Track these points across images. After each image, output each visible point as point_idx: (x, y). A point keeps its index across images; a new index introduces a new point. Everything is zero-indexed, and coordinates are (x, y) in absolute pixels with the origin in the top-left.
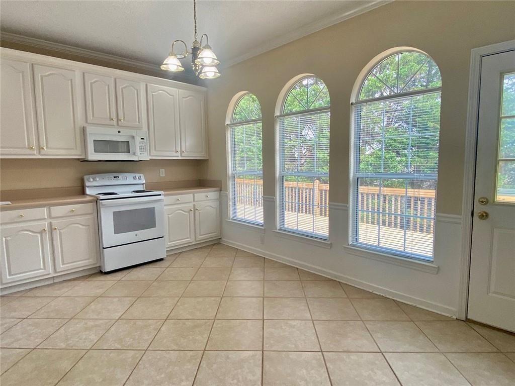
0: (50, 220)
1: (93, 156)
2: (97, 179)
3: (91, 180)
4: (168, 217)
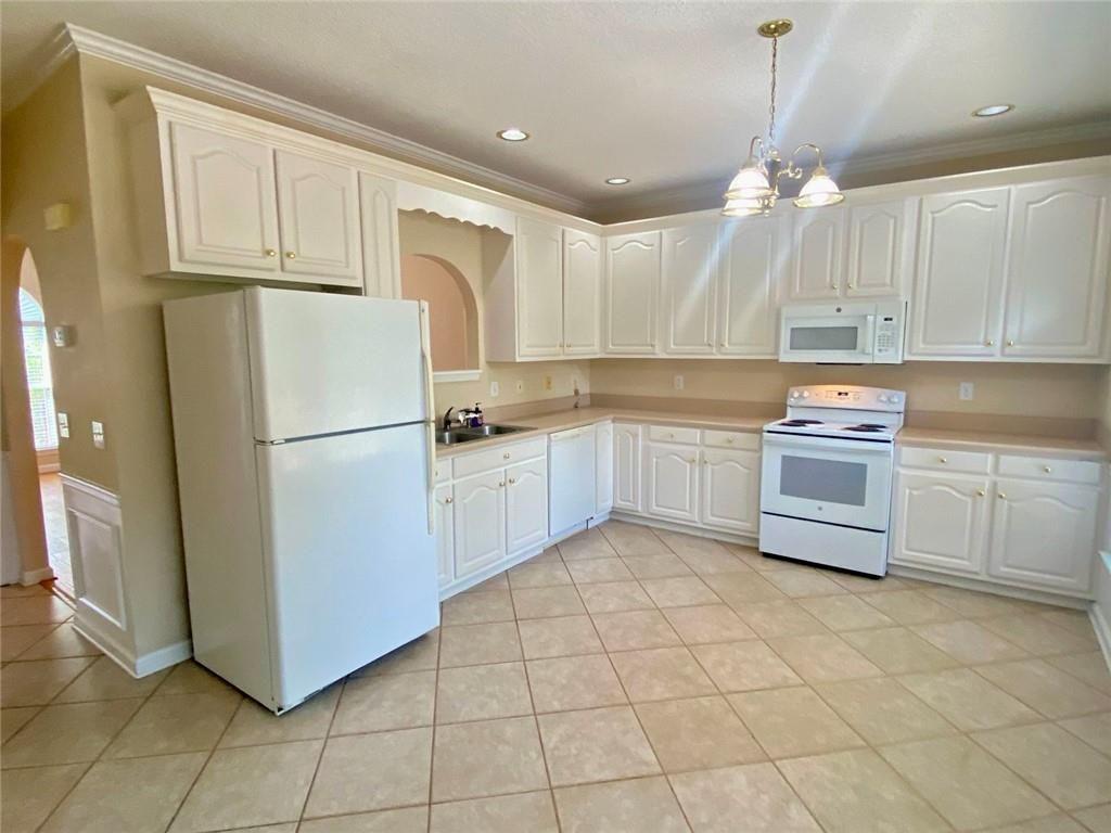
0: (703, 448)
1: (788, 356)
2: (806, 394)
3: (796, 395)
4: (910, 493)
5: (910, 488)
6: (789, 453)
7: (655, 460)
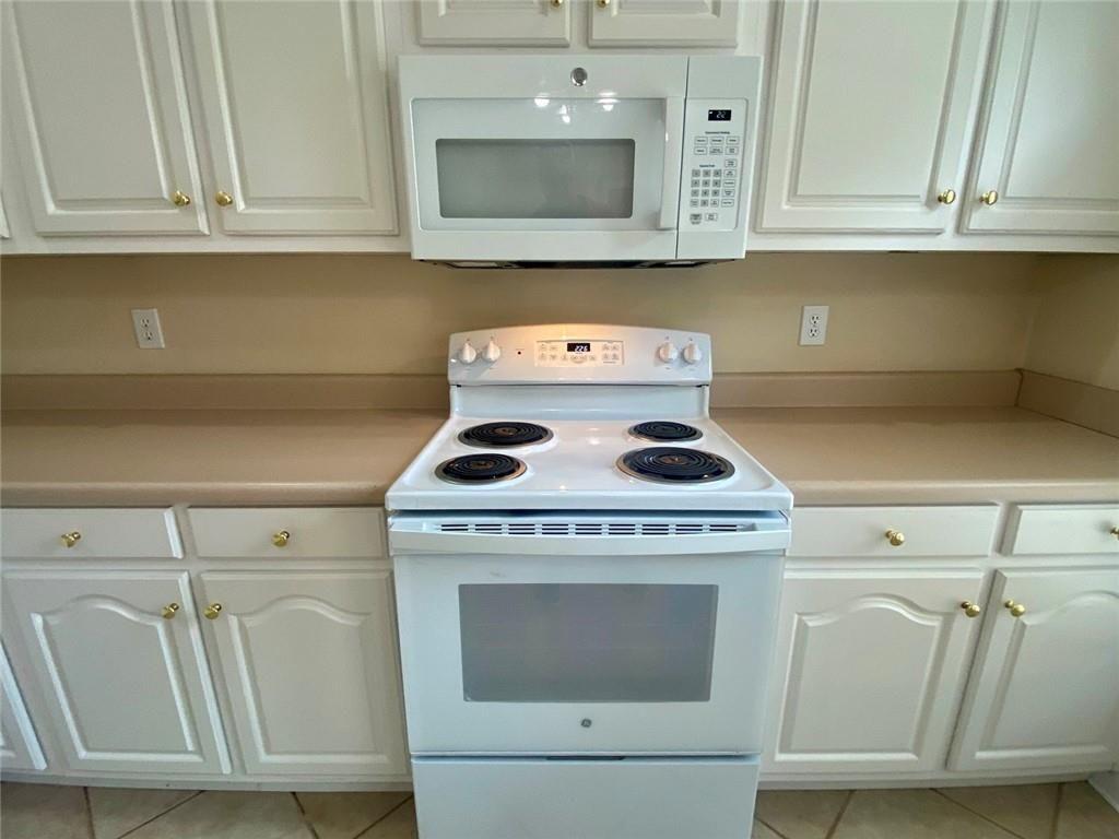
0: (196, 568)
2: (493, 353)
3: (469, 355)
4: (800, 621)
5: (799, 614)
6: (481, 576)
7: (38, 620)
